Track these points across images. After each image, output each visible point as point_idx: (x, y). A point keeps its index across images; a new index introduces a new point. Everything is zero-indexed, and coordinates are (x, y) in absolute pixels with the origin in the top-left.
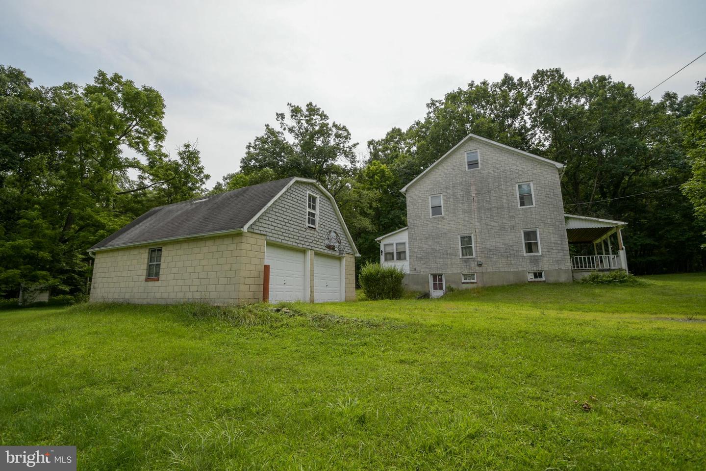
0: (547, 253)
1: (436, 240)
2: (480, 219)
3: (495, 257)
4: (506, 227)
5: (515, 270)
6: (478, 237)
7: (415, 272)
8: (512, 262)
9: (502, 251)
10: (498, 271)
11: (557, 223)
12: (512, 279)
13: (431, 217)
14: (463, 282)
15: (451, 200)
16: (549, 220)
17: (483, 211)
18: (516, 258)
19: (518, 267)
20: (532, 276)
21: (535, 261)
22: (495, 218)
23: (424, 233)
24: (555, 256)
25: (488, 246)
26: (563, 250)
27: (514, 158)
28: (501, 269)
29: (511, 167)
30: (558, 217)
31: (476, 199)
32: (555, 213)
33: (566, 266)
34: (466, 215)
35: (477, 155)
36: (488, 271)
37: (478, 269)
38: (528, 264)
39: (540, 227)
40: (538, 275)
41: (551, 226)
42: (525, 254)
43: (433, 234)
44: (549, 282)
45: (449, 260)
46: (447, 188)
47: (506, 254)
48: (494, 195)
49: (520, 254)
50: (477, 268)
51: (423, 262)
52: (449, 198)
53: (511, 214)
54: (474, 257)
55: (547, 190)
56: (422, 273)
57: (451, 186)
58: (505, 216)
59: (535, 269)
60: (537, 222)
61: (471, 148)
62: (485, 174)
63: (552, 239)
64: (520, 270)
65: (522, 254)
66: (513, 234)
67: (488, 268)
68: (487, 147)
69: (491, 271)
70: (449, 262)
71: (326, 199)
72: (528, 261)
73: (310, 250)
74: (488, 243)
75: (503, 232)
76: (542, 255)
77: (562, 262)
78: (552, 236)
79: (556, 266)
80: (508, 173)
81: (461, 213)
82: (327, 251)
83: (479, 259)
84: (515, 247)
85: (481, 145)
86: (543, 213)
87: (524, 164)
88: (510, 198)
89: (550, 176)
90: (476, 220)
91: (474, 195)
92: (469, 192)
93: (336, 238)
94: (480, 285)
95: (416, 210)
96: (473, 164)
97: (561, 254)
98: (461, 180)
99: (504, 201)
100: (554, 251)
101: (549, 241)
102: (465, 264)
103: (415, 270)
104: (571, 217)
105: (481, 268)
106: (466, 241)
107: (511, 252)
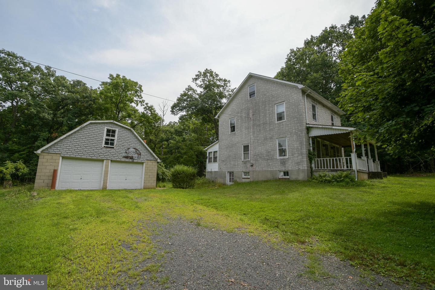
0: (291, 157)
1: (231, 149)
2: (254, 133)
3: (260, 160)
4: (268, 138)
5: (272, 169)
6: (252, 146)
7: (220, 170)
8: (270, 163)
9: (264, 156)
10: (261, 170)
11: (299, 133)
12: (269, 176)
13: (230, 133)
14: (243, 177)
15: (240, 121)
16: (294, 131)
17: (255, 127)
18: (272, 160)
19: (273, 167)
20: (282, 174)
21: (283, 162)
22: (262, 131)
23: (226, 144)
24: (296, 159)
25: (257, 152)
26: (302, 154)
27: (274, 86)
28: (263, 169)
29: (272, 93)
30: (300, 128)
31: (252, 119)
32: (298, 125)
33: (303, 167)
34: (247, 131)
35: (254, 87)
36: (256, 170)
37: (251, 169)
38: (279, 165)
39: (288, 136)
40: (286, 173)
41: (295, 135)
42: (278, 157)
43: (230, 145)
44: (292, 180)
45: (237, 162)
46: (238, 113)
47: (266, 157)
48: (262, 115)
49: (275, 157)
50: (251, 168)
51: (224, 163)
52: (239, 120)
53: (271, 128)
54: (249, 160)
55: (294, 107)
56: (223, 171)
57: (240, 111)
58: (268, 129)
59: (283, 169)
60: (286, 132)
61: (252, 83)
62: (258, 101)
63: (295, 145)
64: (275, 169)
65: (276, 157)
66: (271, 143)
67: (257, 168)
68: (260, 80)
69: (258, 170)
70: (237, 164)
71: (125, 130)
72: (279, 163)
73: (106, 160)
74: (257, 150)
75: (266, 141)
76: (288, 158)
77: (301, 163)
78: (295, 143)
79: (297, 166)
80: (271, 98)
81: (244, 129)
82: (124, 160)
83: (251, 162)
84: (272, 152)
85: (257, 80)
86: (290, 125)
87: (280, 89)
88: (271, 116)
89: (296, 95)
90: (252, 133)
91: (251, 116)
92: (249, 114)
93: (135, 151)
94: (252, 180)
95: (223, 129)
96: (252, 94)
97: (300, 157)
98: (245, 106)
99: (267, 118)
100: (296, 155)
101: (293, 147)
102: (244, 165)
103: (221, 169)
104: (314, 127)
105: (252, 168)
106: (246, 148)
107: (270, 156)
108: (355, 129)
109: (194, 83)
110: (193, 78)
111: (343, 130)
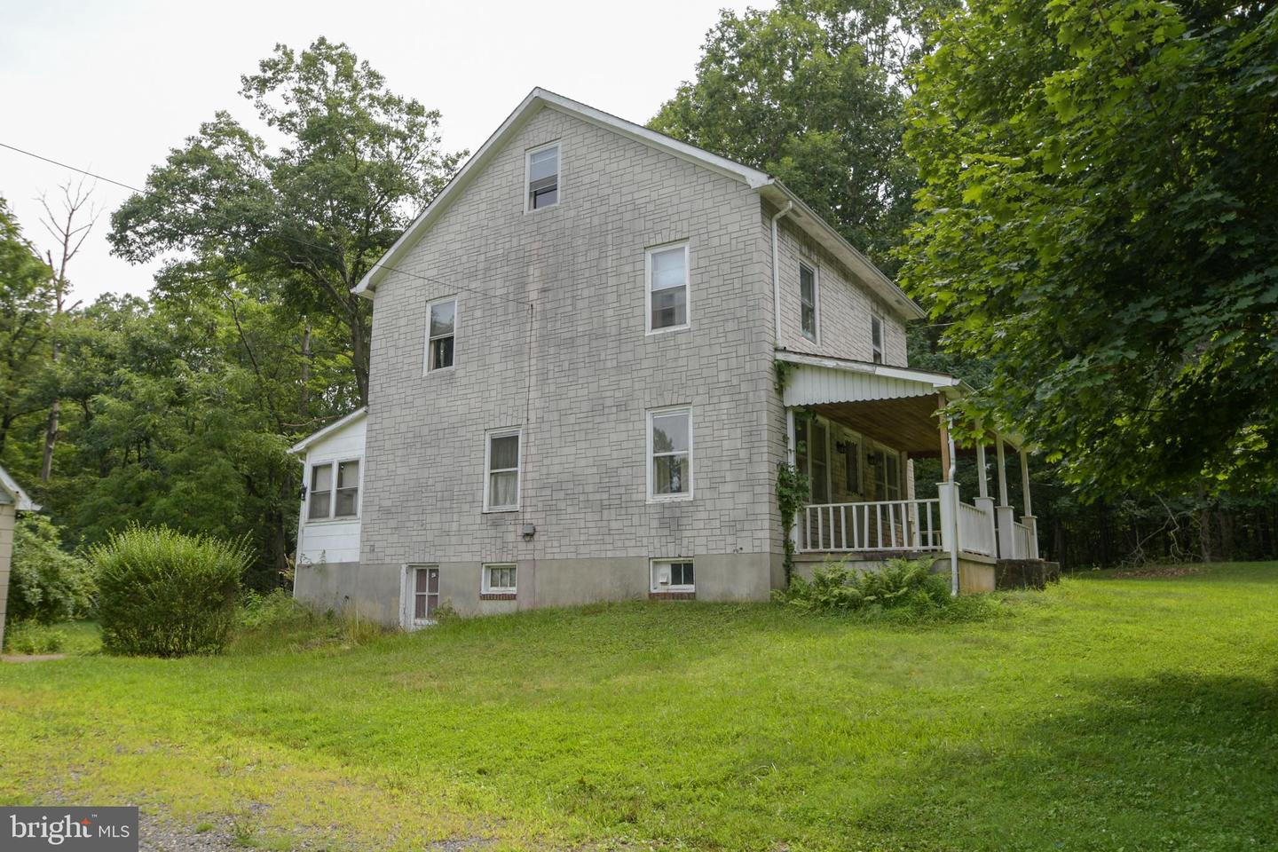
0: (708, 494)
1: (429, 451)
2: (544, 377)
3: (570, 510)
4: (609, 402)
5: (619, 554)
6: (532, 438)
7: (370, 556)
8: (614, 525)
9: (590, 488)
10: (573, 556)
11: (744, 387)
12: (607, 586)
13: (425, 373)
14: (483, 592)
15: (478, 313)
16: (722, 377)
17: (552, 350)
18: (623, 512)
19: (627, 543)
20: (666, 572)
21: (672, 521)
22: (582, 372)
23: (403, 428)
24: (729, 504)
25: (556, 469)
26: (751, 482)
27: (646, 162)
28: (582, 550)
29: (636, 196)
30: (748, 366)
31: (538, 308)
32: (742, 350)
33: (757, 543)
34: (511, 364)
35: (555, 160)
36: (549, 557)
37: (523, 551)
38: (653, 532)
39: (697, 400)
40: (683, 571)
41: (727, 398)
42: (651, 498)
43: (425, 431)
44: (708, 599)
45: (456, 517)
46: (472, 275)
47: (598, 496)
48: (586, 293)
49: (635, 497)
50: (522, 546)
51: (392, 523)
52: (473, 308)
53: (623, 357)
54: (518, 507)
55: (726, 268)
56: (388, 560)
57: (481, 266)
58: (609, 364)
59: (672, 552)
60: (690, 383)
61: (543, 137)
62: (569, 224)
63: (726, 444)
64: (632, 553)
65: (640, 496)
66: (622, 427)
67: (550, 547)
68: (582, 129)
69: (557, 557)
70: (455, 526)
72: (655, 524)
74: (556, 460)
75: (598, 420)
76: (695, 500)
77: (747, 526)
78: (726, 432)
79: (730, 540)
80: (628, 216)
81: (496, 358)
83: (528, 516)
84: (624, 472)
85: (567, 125)
86: (706, 351)
87: (672, 182)
88: (625, 301)
89: (737, 217)
90: (533, 379)
91: (533, 295)
92: (524, 285)
94: (525, 606)
95: (392, 352)
96: (542, 191)
97: (745, 497)
98: (507, 245)
99: (610, 312)
100: (728, 488)
101: (717, 452)
102: (492, 533)
103: (373, 550)
104: (805, 365)
105: (531, 546)
106: (504, 449)
107: (613, 491)
108: (956, 382)
109: (253, 101)
110: (244, 78)
111: (914, 383)
